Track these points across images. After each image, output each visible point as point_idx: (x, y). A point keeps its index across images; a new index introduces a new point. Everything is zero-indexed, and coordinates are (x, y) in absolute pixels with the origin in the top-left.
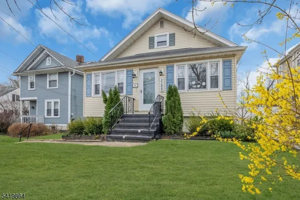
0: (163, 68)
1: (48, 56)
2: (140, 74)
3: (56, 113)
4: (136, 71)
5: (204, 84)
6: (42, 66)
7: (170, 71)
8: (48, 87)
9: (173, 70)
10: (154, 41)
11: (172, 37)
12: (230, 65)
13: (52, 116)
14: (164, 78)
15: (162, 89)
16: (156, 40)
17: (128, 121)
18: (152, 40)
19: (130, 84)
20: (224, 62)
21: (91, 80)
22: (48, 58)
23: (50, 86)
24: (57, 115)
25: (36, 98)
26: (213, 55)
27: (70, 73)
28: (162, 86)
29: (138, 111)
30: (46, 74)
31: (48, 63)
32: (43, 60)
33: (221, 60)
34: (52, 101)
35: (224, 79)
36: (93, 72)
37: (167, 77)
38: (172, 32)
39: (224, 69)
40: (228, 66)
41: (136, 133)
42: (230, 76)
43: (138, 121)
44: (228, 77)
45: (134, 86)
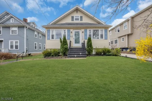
0: (83, 30)
1: (12, 17)
2: (74, 31)
3: (16, 47)
4: (71, 30)
5: (98, 37)
6: (8, 23)
7: (86, 31)
8: (11, 34)
9: (87, 31)
10: (74, 18)
11: (81, 17)
12: (107, 31)
13: (14, 48)
14: (83, 34)
15: (83, 38)
16: (75, 18)
17: (73, 50)
18: (73, 17)
19: (69, 35)
20: (105, 30)
21: (50, 33)
22: (11, 19)
23: (12, 34)
24: (18, 48)
25: (3, 39)
26: (102, 27)
27: (25, 27)
28: (83, 37)
29: (73, 46)
30: (10, 27)
31: (12, 21)
32: (9, 19)
33: (104, 29)
34: (14, 41)
35: (105, 36)
36: (51, 29)
37: (85, 33)
38: (81, 16)
39: (105, 32)
40: (106, 31)
41: (80, 54)
42: (107, 35)
43: (77, 50)
44: (106, 35)
45: (71, 36)
